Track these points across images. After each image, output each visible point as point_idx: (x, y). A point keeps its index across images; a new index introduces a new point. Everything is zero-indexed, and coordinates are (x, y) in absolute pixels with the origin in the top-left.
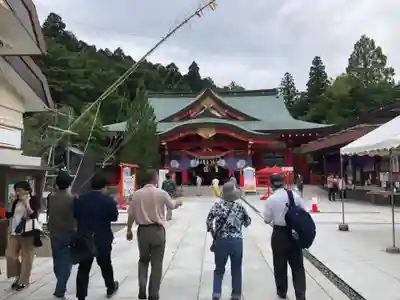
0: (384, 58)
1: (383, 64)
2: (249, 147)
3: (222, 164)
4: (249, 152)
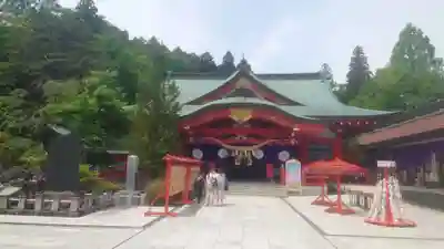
1: (432, 54)
2: (293, 135)
3: (260, 155)
4: (293, 142)
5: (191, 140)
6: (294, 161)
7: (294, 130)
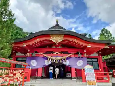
0: (111, 34)
1: (111, 36)
2: (85, 51)
4: (85, 55)
7: (88, 47)
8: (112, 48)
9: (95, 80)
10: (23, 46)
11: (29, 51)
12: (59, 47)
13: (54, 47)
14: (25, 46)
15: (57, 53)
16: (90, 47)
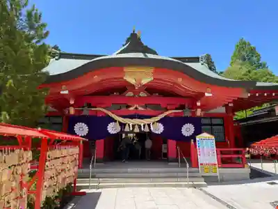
2: (199, 104)
3: (159, 129)
4: (199, 113)
5: (72, 111)
6: (205, 135)
7: (207, 94)
8: (257, 95)
9: (216, 162)
10: (62, 92)
11: (72, 102)
12: (141, 95)
13: (130, 94)
14: (66, 92)
15: (136, 108)
16: (211, 95)
